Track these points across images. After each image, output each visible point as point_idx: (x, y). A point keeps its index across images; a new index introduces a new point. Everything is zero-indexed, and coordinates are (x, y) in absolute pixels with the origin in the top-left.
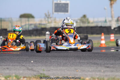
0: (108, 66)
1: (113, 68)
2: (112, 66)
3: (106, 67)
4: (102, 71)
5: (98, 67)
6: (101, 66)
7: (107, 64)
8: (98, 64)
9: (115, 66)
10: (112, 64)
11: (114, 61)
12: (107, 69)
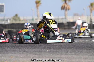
0: (35, 53)
1: (40, 54)
2: (39, 53)
3: (34, 54)
4: (31, 57)
5: (28, 54)
6: (30, 53)
7: (35, 52)
8: (28, 52)
9: (41, 53)
10: (39, 52)
11: (40, 50)
12: (35, 56)
